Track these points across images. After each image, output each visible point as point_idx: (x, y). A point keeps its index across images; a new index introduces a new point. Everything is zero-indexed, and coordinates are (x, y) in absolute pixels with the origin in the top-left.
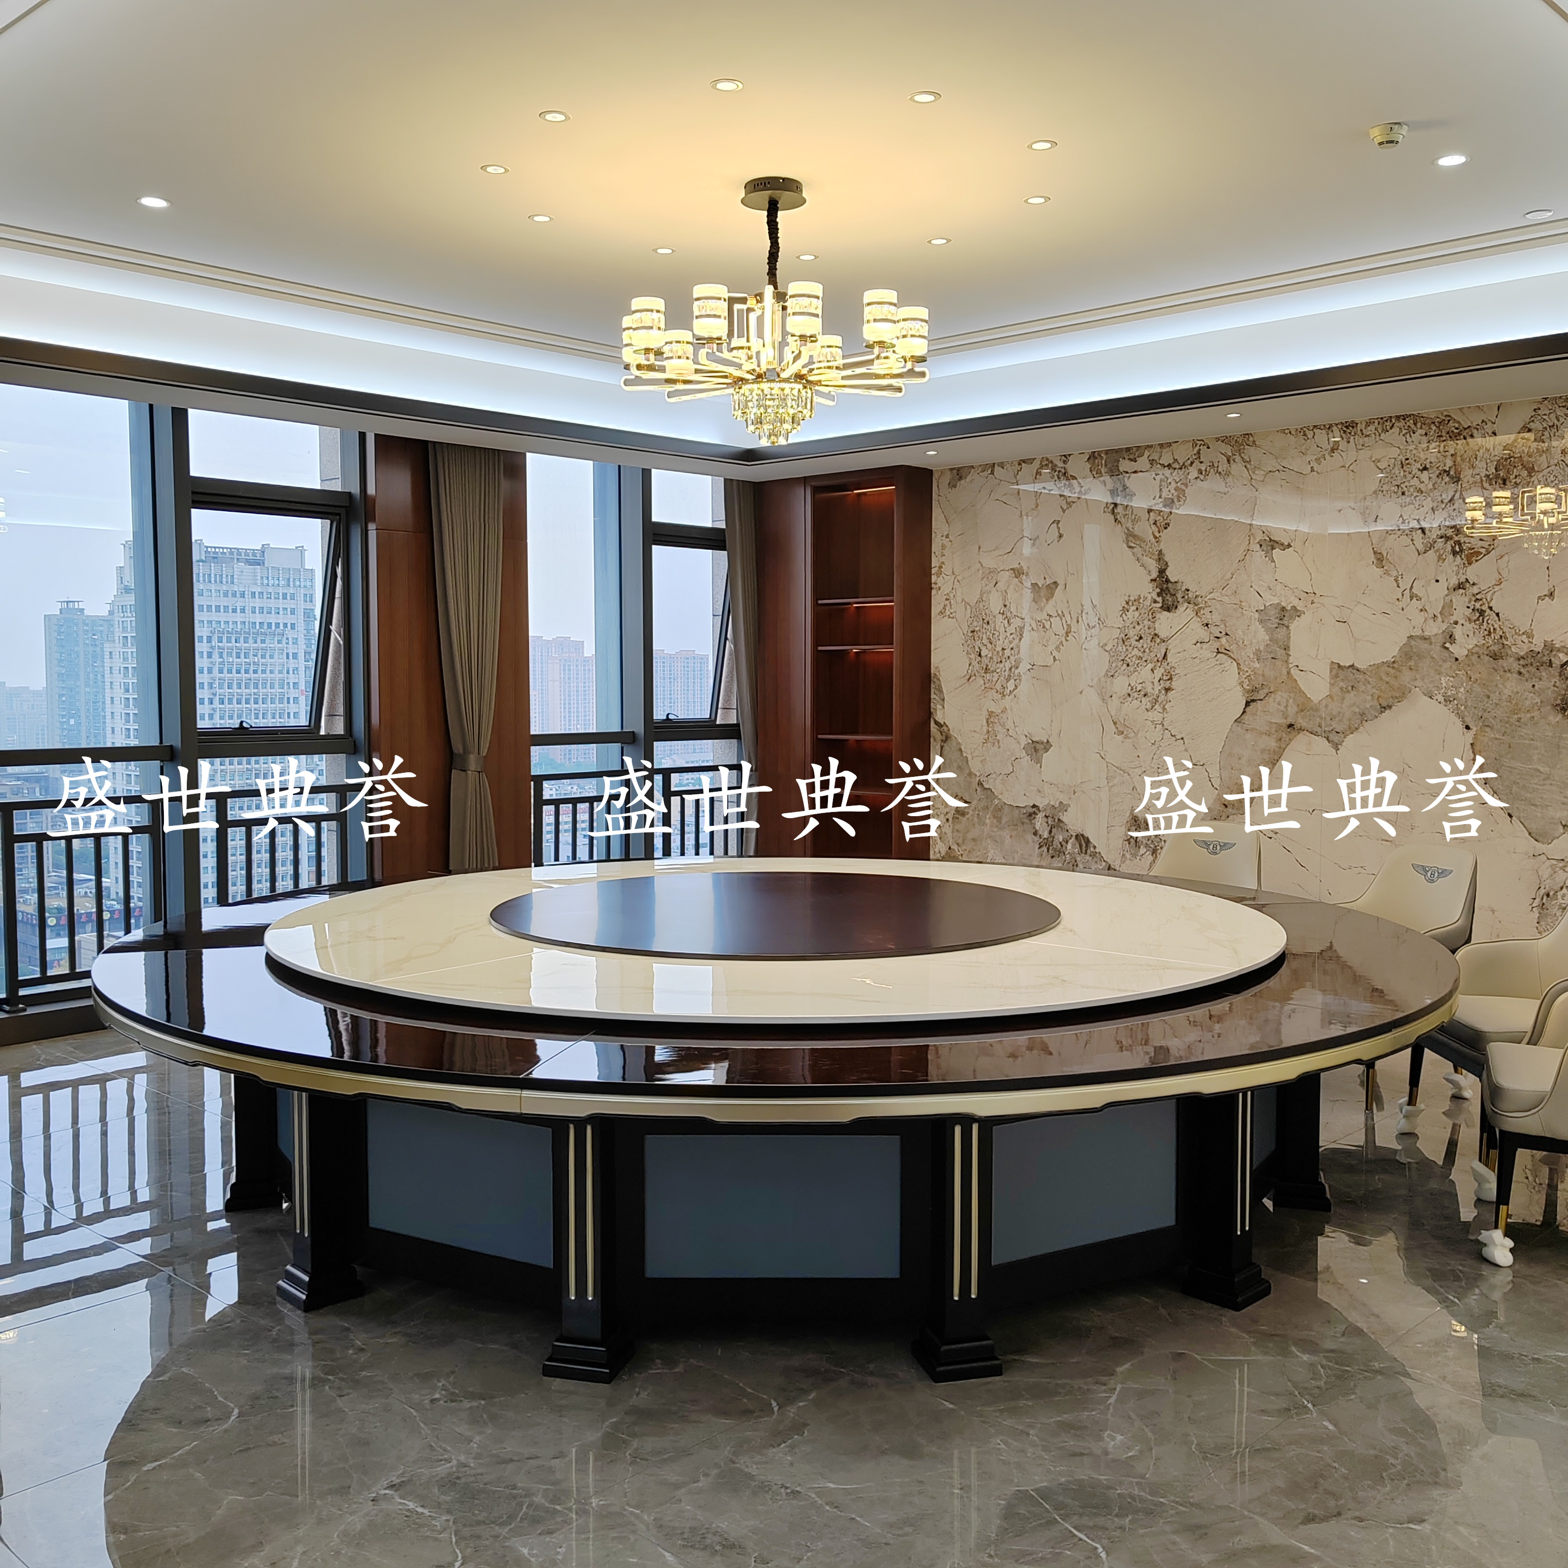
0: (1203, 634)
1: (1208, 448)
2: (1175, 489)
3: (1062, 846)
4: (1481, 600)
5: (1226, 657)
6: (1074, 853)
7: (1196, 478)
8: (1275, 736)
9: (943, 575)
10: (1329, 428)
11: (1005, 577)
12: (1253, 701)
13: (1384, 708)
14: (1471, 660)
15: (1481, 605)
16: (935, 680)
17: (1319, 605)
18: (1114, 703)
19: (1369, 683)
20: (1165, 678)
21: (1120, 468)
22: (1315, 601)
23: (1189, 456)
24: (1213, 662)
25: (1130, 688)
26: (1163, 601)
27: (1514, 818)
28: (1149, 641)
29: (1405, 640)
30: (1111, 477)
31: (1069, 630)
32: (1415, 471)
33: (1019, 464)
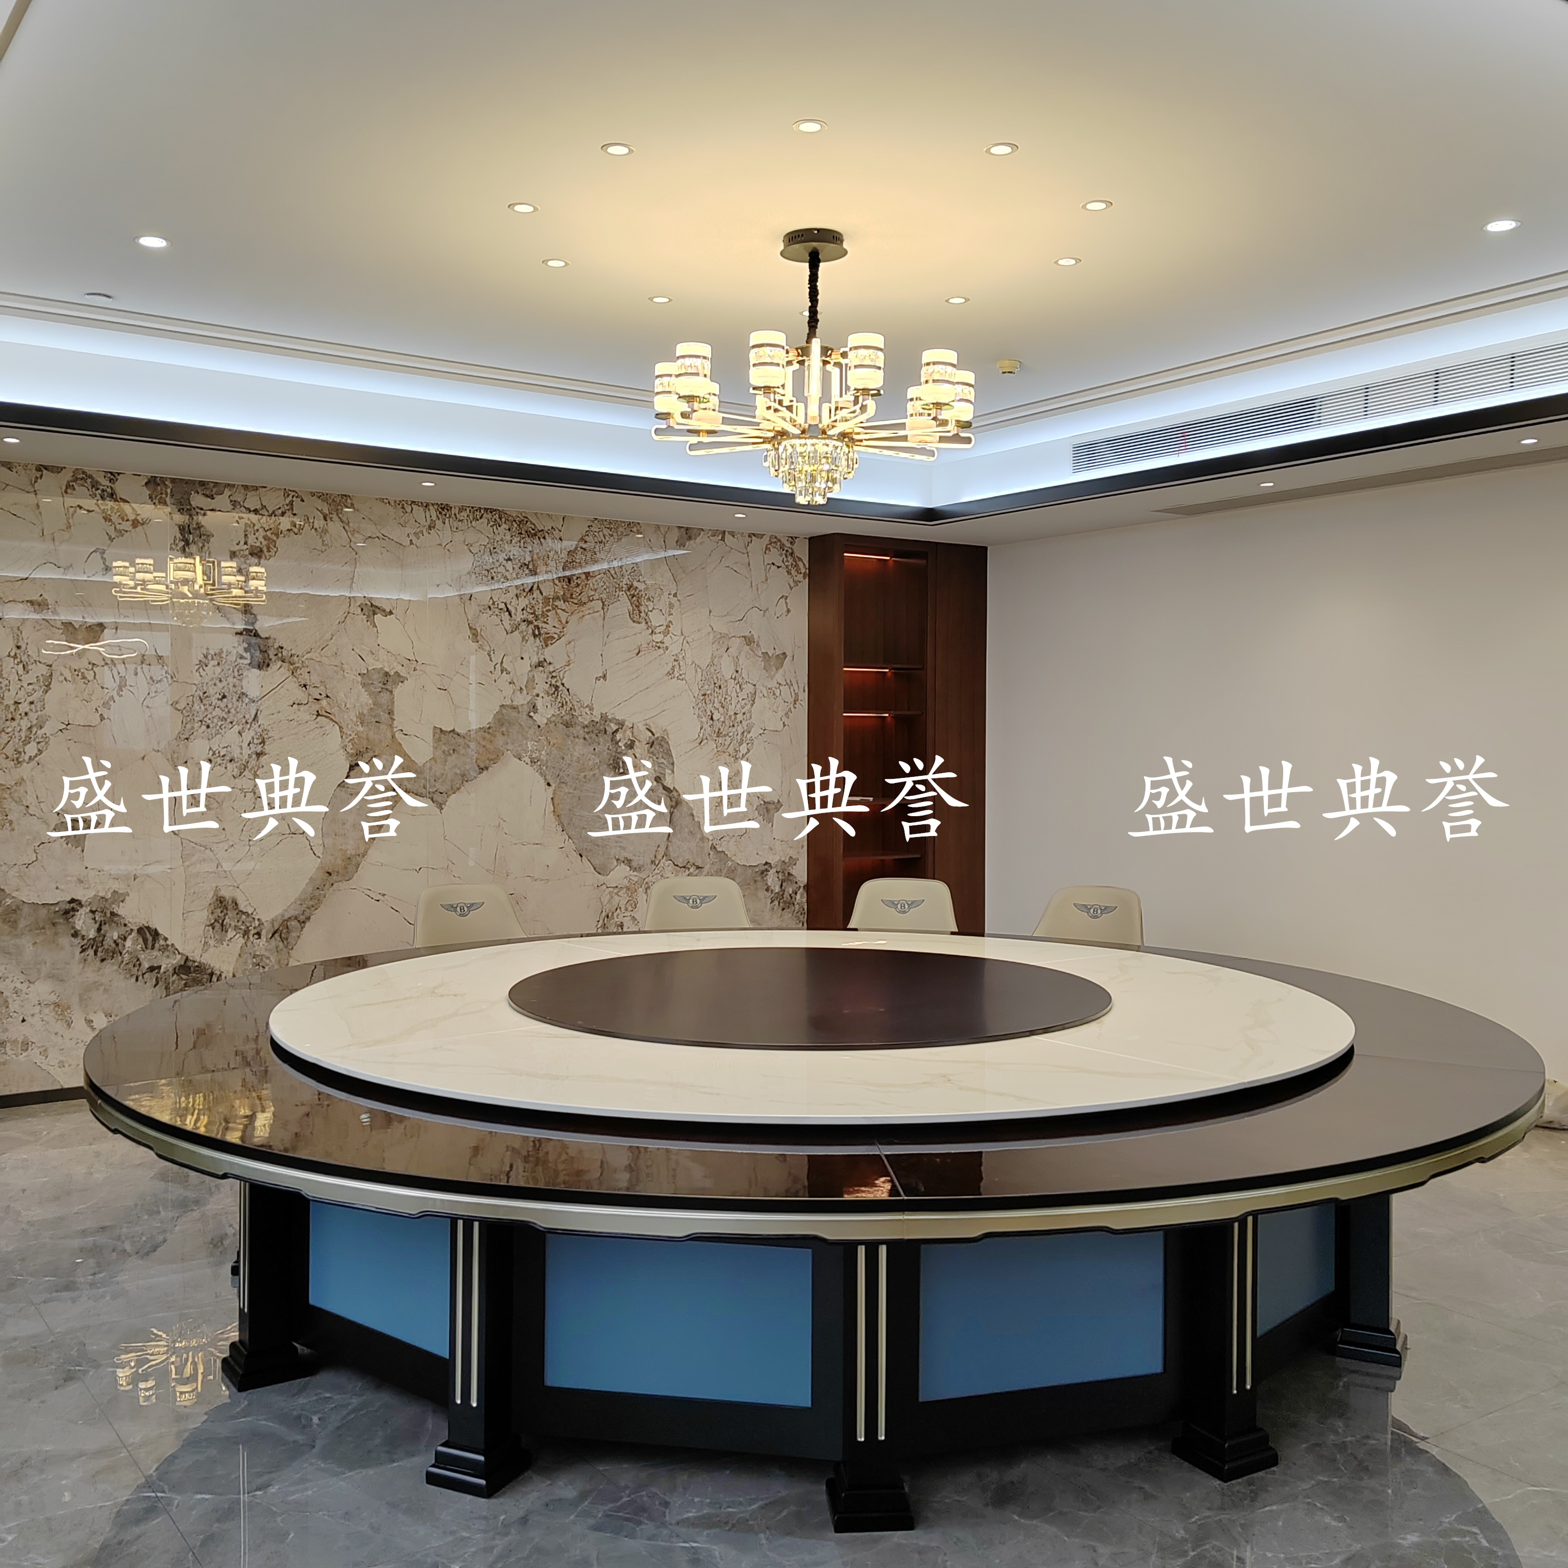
0: (300, 695)
1: (303, 501)
2: (264, 537)
3: (117, 945)
4: (556, 677)
5: (328, 720)
6: (136, 950)
7: (288, 530)
10: (426, 506)
11: (15, 612)
12: (357, 765)
13: (482, 770)
14: (550, 727)
15: (556, 682)
17: (421, 673)
19: (468, 746)
20: (256, 741)
21: (192, 503)
22: (417, 668)
23: (281, 506)
24: (313, 725)
25: (211, 753)
26: (252, 657)
27: (584, 857)
28: (235, 699)
29: (498, 709)
30: (179, 511)
31: (123, 684)
32: (501, 560)
33: (39, 470)
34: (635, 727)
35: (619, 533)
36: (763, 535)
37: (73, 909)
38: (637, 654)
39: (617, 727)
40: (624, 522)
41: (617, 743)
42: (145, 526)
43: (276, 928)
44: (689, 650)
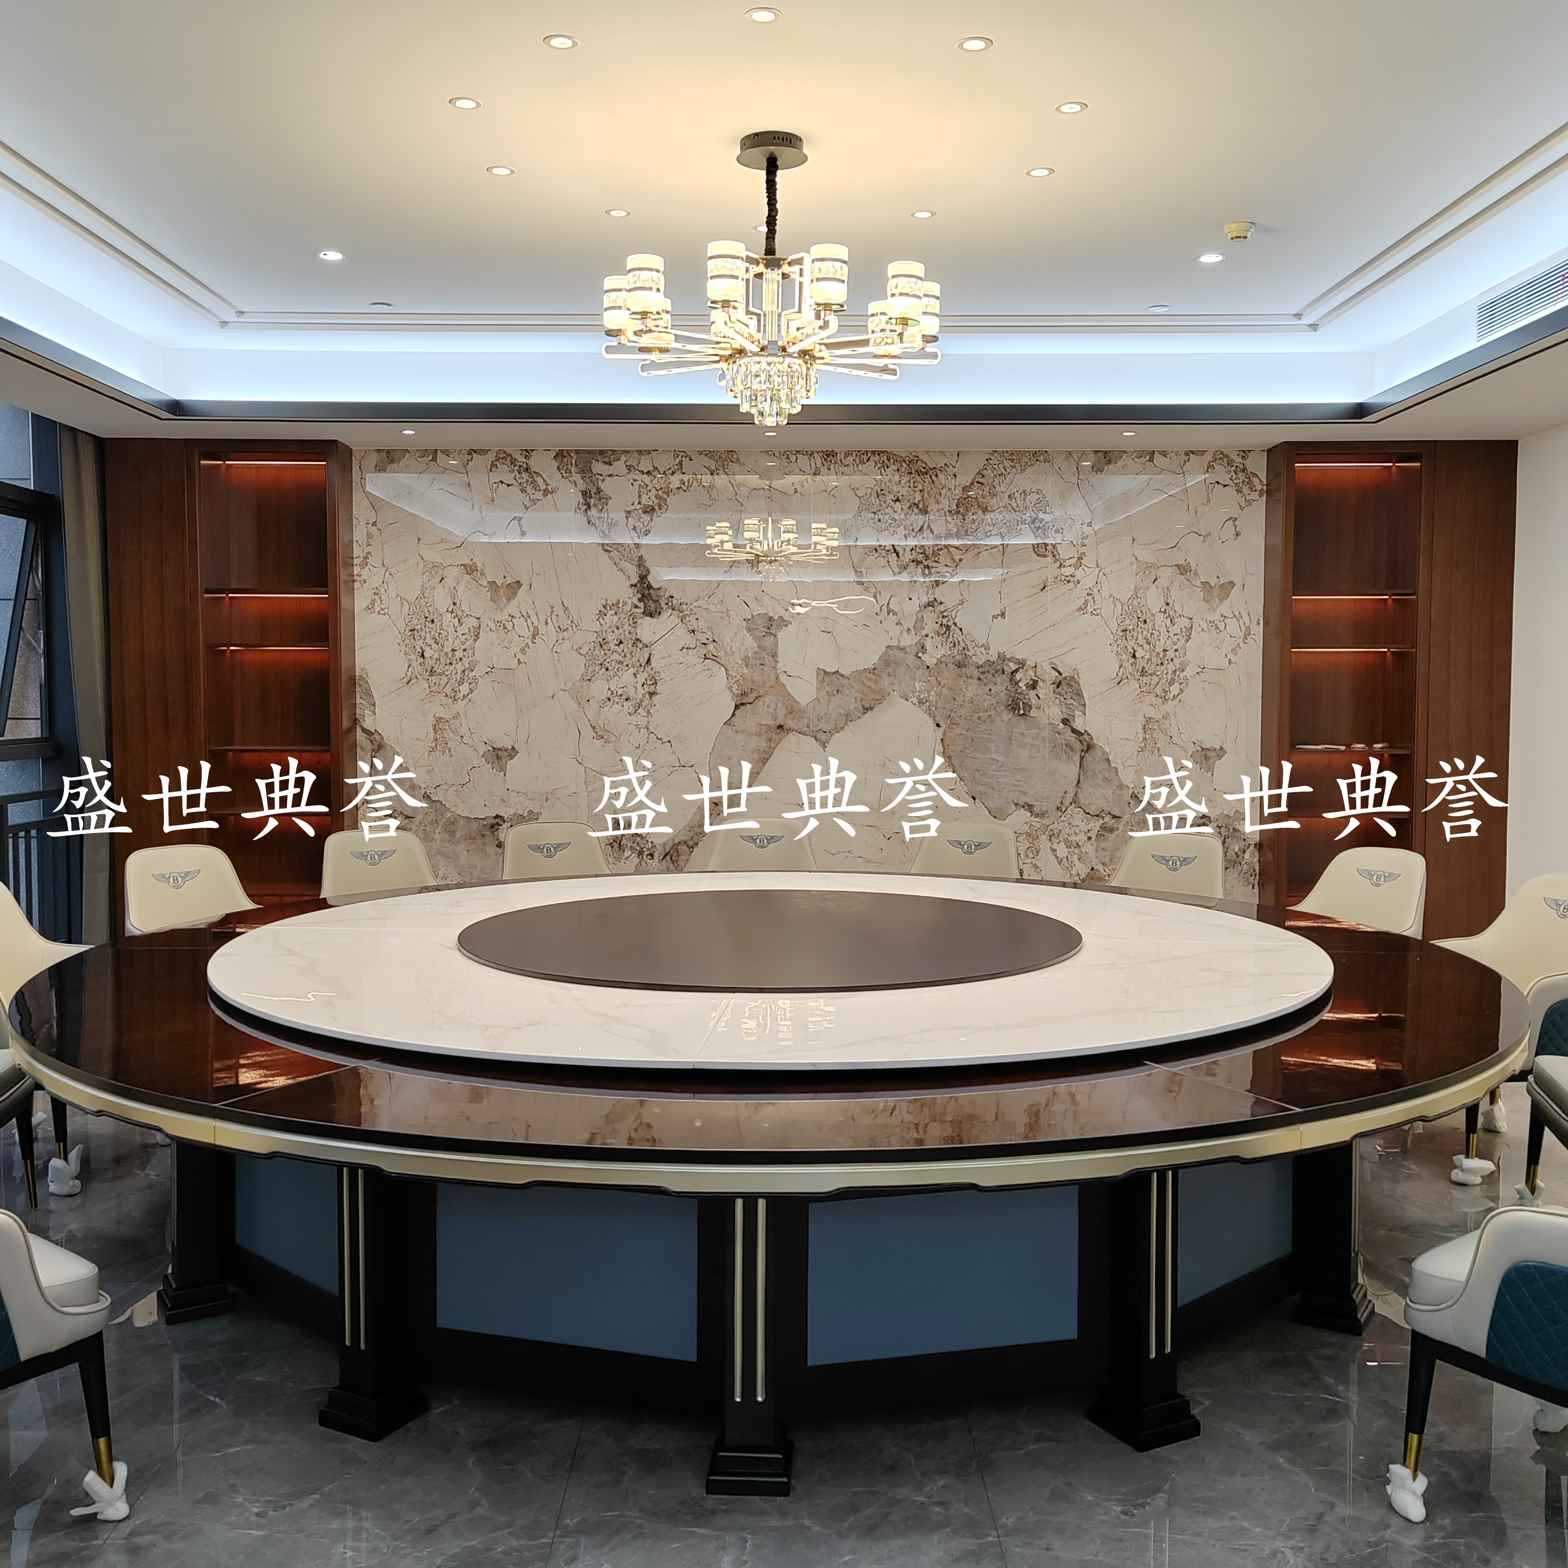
0: (689, 640)
1: (691, 460)
2: (656, 497)
4: (947, 616)
5: (714, 663)
7: (678, 488)
8: (765, 737)
9: (369, 566)
10: (811, 455)
11: (452, 574)
12: (743, 704)
13: (866, 710)
14: (940, 667)
15: (947, 621)
16: (361, 682)
17: (805, 616)
18: (593, 707)
19: (852, 687)
20: (649, 682)
21: (593, 470)
22: (801, 611)
23: (671, 466)
24: (700, 667)
25: (610, 692)
26: (645, 607)
27: (977, 800)
28: (630, 645)
29: (884, 650)
30: (582, 478)
31: (536, 633)
32: (889, 501)
33: (469, 453)
34: (1039, 666)
35: (1023, 464)
36: (1205, 452)
37: (498, 824)
38: (1042, 590)
39: (1017, 667)
40: (1028, 452)
41: (1017, 683)
42: (554, 494)
43: (667, 851)
44: (1107, 582)
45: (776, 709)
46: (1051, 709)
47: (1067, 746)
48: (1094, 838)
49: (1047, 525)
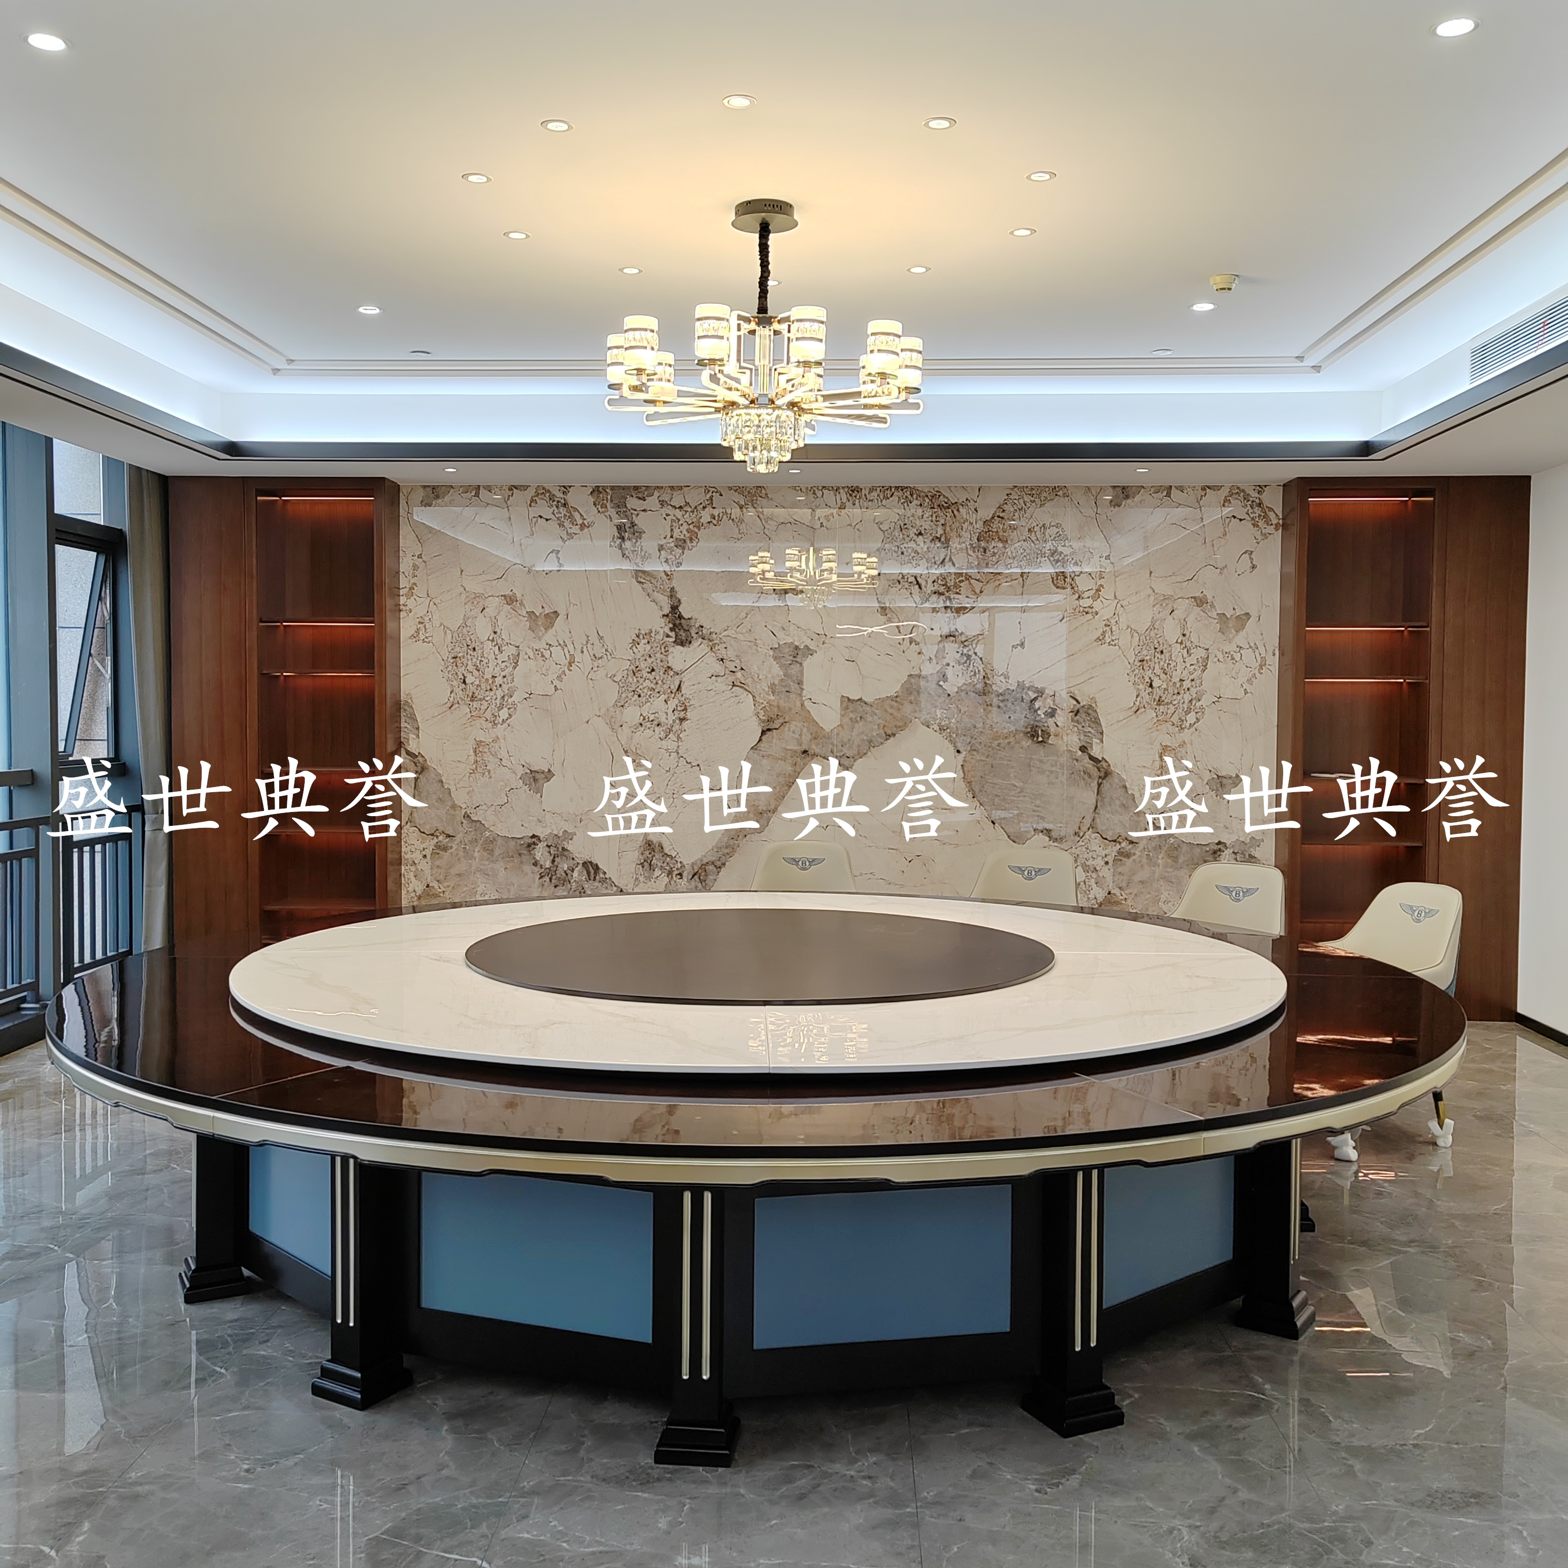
0: (718, 668)
1: (721, 495)
2: (687, 530)
3: (567, 875)
4: (968, 646)
5: (742, 690)
6: (581, 880)
7: (709, 522)
8: (790, 761)
9: (415, 597)
10: (836, 490)
11: (493, 604)
12: (769, 730)
13: (889, 736)
14: (960, 695)
15: (968, 651)
16: (406, 707)
17: (830, 645)
18: (626, 732)
19: (875, 714)
20: (679, 708)
21: (627, 505)
22: (826, 641)
23: (702, 501)
24: (728, 694)
25: (642, 718)
26: (677, 636)
27: (996, 825)
28: (661, 673)
29: (906, 678)
30: (617, 513)
31: (572, 660)
32: (912, 535)
33: (510, 489)
34: (1057, 694)
35: (1042, 499)
36: (1221, 487)
37: (534, 843)
38: (1061, 621)
39: (1036, 695)
40: (1048, 487)
41: (1036, 711)
42: (590, 528)
43: (696, 871)
44: (1124, 614)
45: (801, 735)
46: (1070, 737)
47: (1084, 772)
48: (1111, 863)
49: (1066, 558)
